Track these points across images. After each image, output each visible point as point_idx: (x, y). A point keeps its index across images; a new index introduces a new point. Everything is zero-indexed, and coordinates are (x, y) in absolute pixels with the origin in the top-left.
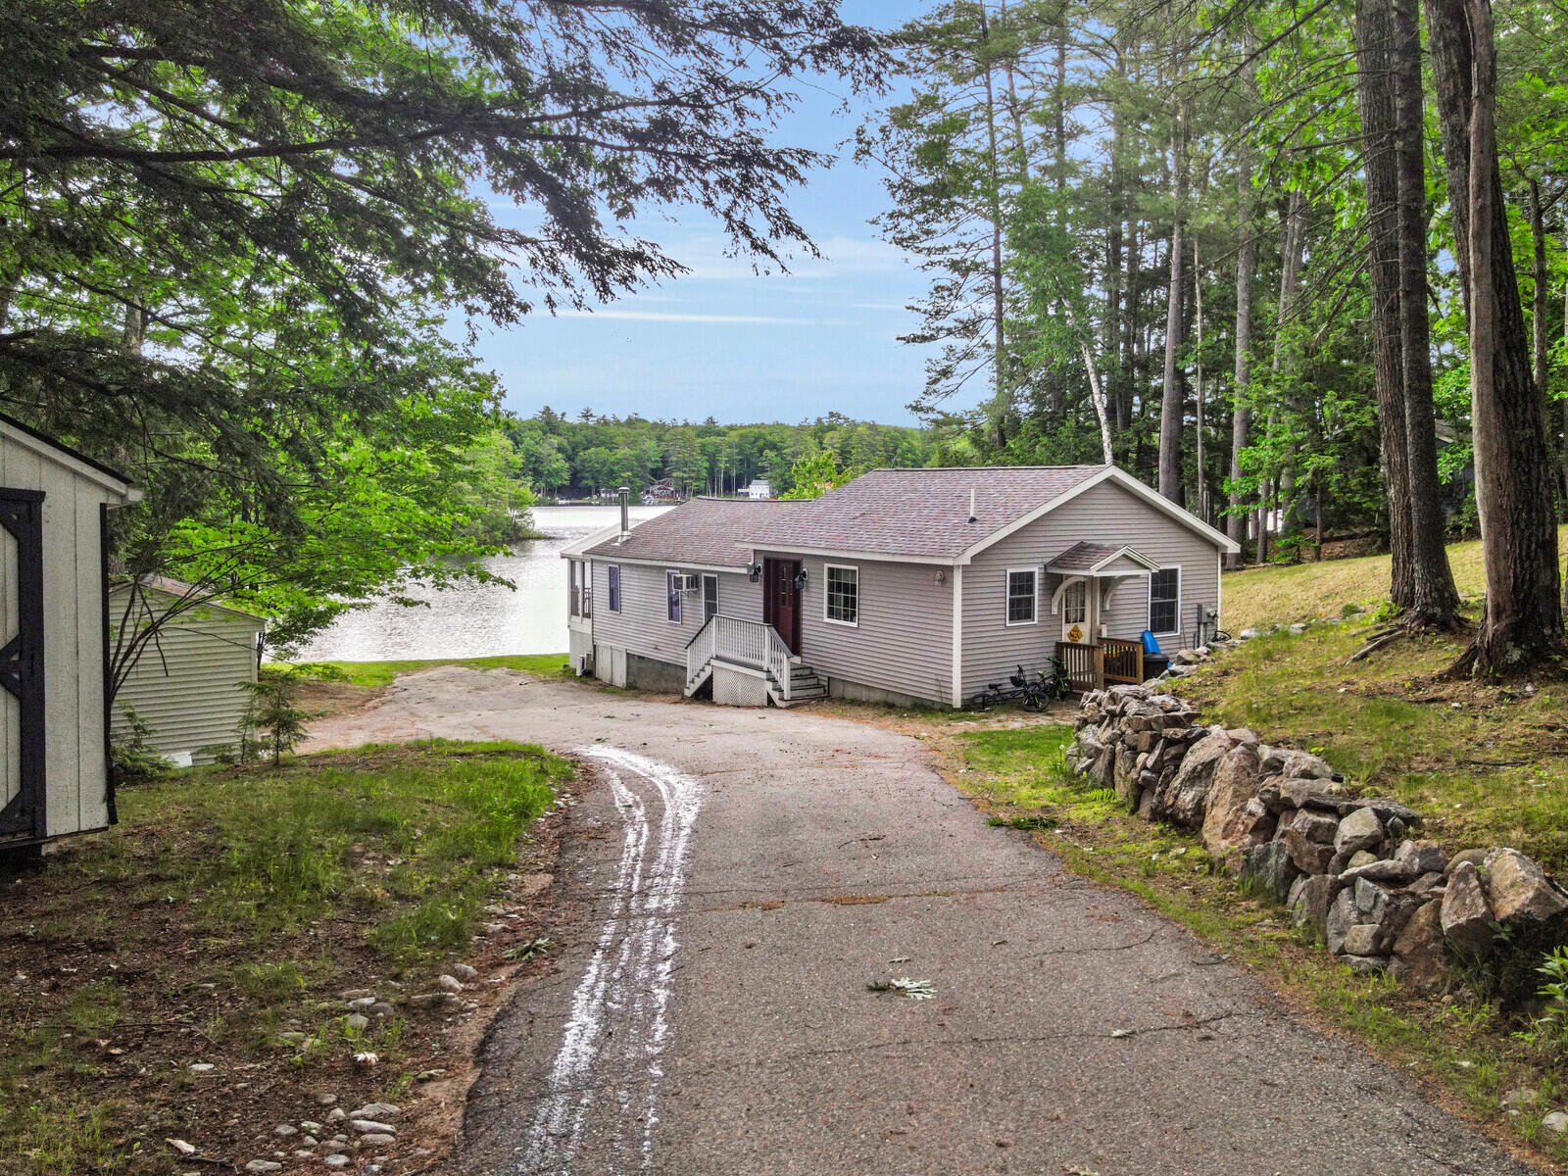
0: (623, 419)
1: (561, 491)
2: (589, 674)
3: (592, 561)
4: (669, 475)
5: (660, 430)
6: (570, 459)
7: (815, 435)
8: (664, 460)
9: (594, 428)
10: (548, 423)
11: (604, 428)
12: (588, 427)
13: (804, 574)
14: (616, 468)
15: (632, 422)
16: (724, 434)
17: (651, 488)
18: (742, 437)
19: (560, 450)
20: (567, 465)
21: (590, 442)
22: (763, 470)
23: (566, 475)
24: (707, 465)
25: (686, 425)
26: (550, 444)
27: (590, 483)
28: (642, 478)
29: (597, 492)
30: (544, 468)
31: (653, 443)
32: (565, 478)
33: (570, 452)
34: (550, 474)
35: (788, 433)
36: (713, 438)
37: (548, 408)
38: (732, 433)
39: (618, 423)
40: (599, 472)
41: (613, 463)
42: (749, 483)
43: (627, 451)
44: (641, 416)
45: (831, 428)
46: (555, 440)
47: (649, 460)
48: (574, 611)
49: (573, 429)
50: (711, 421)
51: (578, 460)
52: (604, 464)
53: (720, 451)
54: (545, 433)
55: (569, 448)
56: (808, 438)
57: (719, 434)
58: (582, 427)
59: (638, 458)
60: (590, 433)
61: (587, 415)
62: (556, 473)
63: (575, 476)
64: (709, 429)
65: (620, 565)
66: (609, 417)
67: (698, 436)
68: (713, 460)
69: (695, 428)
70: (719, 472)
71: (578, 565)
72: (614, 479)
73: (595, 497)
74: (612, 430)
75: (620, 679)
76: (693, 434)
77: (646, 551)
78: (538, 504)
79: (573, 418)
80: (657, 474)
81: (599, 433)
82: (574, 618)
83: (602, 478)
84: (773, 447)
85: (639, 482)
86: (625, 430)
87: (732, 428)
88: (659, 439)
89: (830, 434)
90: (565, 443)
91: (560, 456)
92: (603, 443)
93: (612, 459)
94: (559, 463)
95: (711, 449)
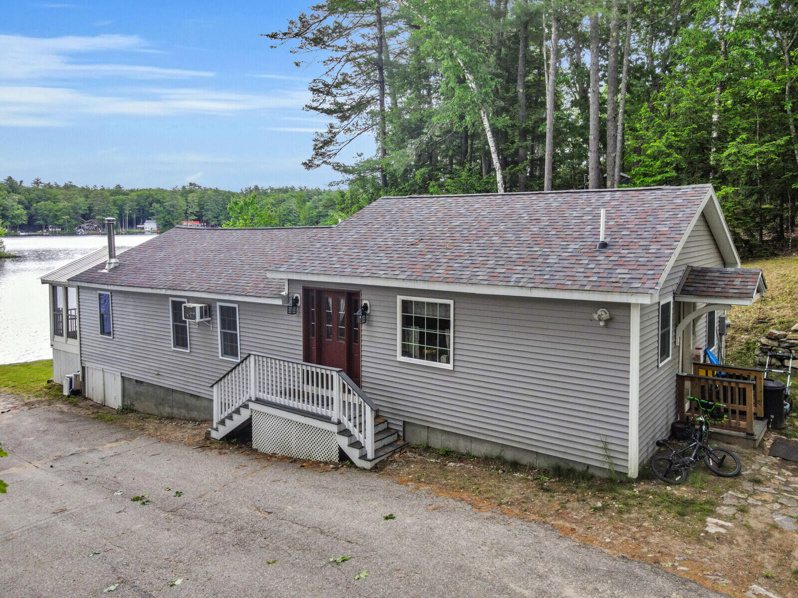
0: (62, 185)
1: (22, 227)
2: (78, 392)
3: (79, 288)
4: (93, 218)
5: (86, 192)
6: (26, 208)
7: (182, 195)
8: (90, 209)
9: (43, 190)
10: (11, 187)
11: (50, 190)
12: (39, 190)
13: (365, 307)
14: (59, 213)
15: (68, 187)
16: (127, 194)
17: (82, 226)
18: (138, 196)
19: (20, 202)
20: (25, 212)
21: (40, 198)
22: (152, 214)
23: (25, 218)
24: (118, 212)
25: (103, 189)
26: (13, 200)
27: (42, 222)
28: (76, 219)
29: (46, 228)
30: (9, 213)
31: (83, 199)
32: (24, 220)
33: (27, 204)
34: (13, 217)
35: (166, 194)
36: (121, 197)
37: (10, 178)
38: (132, 194)
39: (58, 187)
40: (47, 216)
41: (57, 211)
42: (144, 222)
43: (66, 203)
44: (74, 184)
45: (191, 191)
46: (17, 197)
47: (80, 208)
48: (57, 331)
49: (28, 190)
50: (118, 187)
51: (32, 209)
52: (50, 211)
53: (125, 204)
54: (9, 192)
55: (26, 202)
56: (179, 197)
57: (125, 194)
58: (34, 189)
59: (73, 208)
60: (40, 193)
61: (37, 182)
62: (18, 216)
63: (31, 218)
64: (118, 191)
65: (112, 292)
66: (52, 183)
67: (111, 195)
68: (121, 209)
69: (109, 191)
70: (125, 216)
71: (60, 291)
72: (58, 220)
73: (45, 231)
74: (55, 191)
75: (115, 400)
76: (108, 194)
77: (141, 278)
78: (6, 235)
79: (28, 184)
80: (86, 217)
81: (46, 192)
82: (57, 338)
83: (50, 220)
84: (158, 202)
85: (74, 222)
86: (64, 191)
87: (132, 191)
88: (86, 197)
89: (191, 195)
90: (23, 198)
91: (20, 206)
92: (49, 199)
93: (56, 208)
94: (20, 211)
95: (119, 203)
